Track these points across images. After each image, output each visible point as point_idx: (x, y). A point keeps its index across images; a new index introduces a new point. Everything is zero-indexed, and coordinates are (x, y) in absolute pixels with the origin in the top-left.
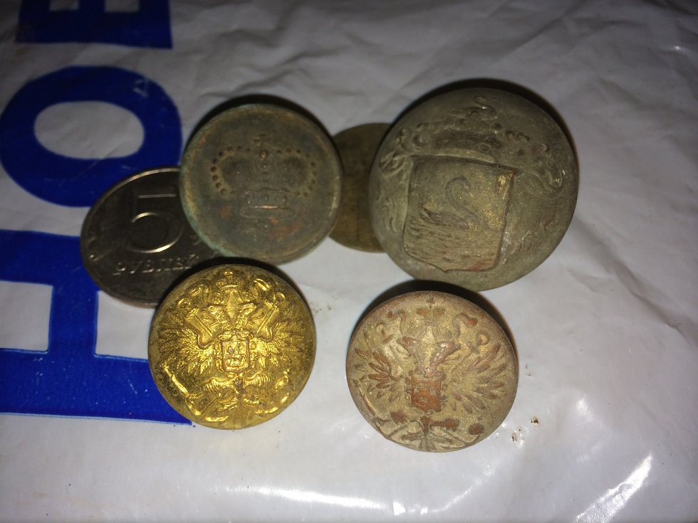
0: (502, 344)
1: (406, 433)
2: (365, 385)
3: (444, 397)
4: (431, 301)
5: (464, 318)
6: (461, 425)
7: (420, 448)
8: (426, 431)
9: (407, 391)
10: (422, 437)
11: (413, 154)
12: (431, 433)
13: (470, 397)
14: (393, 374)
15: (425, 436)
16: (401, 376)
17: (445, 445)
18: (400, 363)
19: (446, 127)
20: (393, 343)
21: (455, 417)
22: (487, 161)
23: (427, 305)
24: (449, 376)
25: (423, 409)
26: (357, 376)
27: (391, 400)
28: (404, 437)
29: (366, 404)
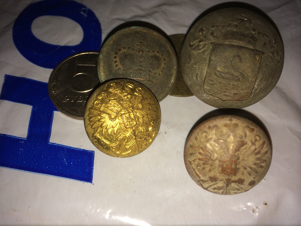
0: (266, 140)
1: (216, 187)
2: (195, 164)
3: (239, 168)
4: (231, 120)
5: (248, 128)
6: (245, 181)
7: (222, 193)
8: (227, 185)
9: (219, 166)
10: (225, 188)
11: (211, 42)
12: (230, 186)
13: (251, 168)
14: (212, 157)
15: (227, 187)
16: (217, 159)
17: (235, 192)
18: (216, 152)
19: (229, 29)
20: (212, 142)
21: (243, 178)
22: (250, 47)
23: (229, 122)
24: (241, 158)
25: (227, 175)
26: (191, 159)
27: (210, 171)
28: (215, 189)
29: (196, 173)
